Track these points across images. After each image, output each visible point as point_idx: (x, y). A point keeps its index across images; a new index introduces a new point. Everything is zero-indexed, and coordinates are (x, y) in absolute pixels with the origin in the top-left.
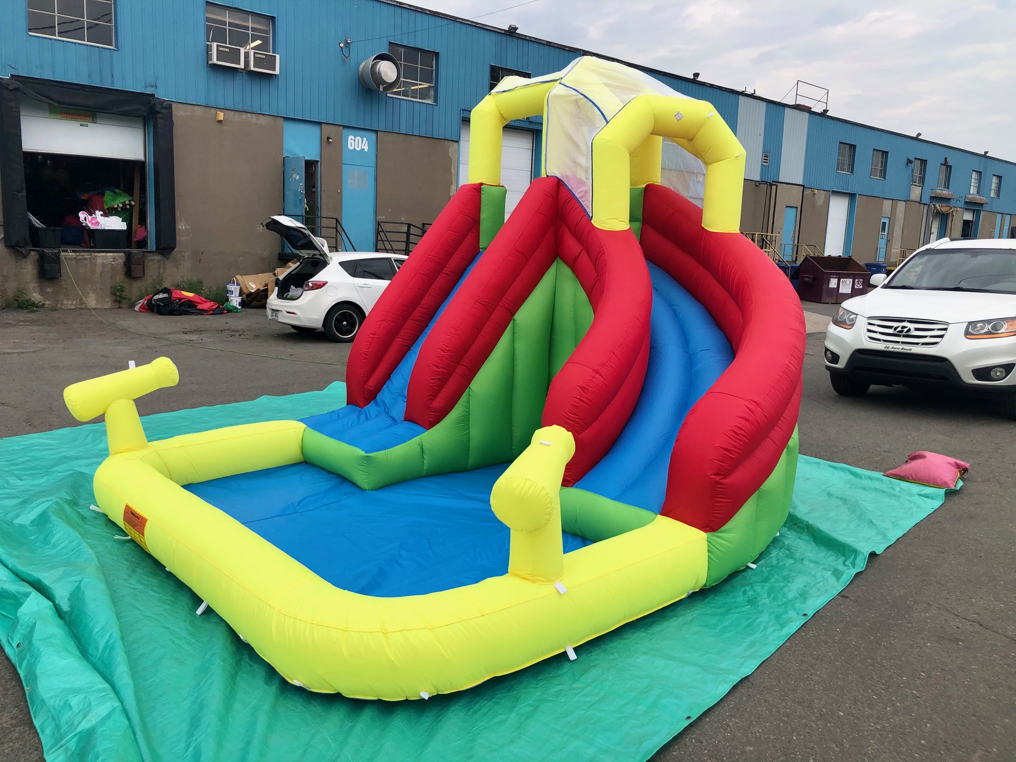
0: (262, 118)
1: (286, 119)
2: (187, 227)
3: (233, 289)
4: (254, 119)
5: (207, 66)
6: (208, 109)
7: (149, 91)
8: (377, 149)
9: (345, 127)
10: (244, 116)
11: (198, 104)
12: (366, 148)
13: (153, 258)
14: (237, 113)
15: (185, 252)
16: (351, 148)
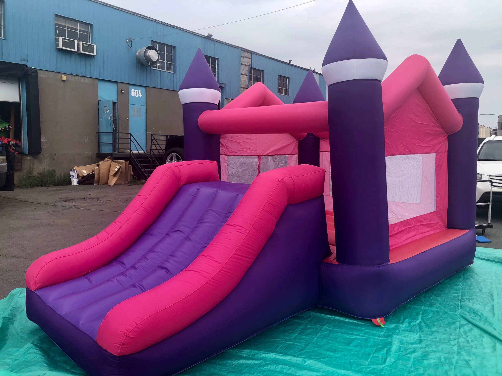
0: (87, 79)
1: (99, 80)
2: (46, 140)
3: (74, 174)
4: (82, 80)
5: (56, 50)
6: (56, 74)
7: (23, 63)
8: (146, 96)
9: (130, 84)
10: (77, 78)
11: (51, 71)
12: (141, 96)
13: (26, 158)
14: (73, 76)
15: (45, 154)
16: (133, 96)
